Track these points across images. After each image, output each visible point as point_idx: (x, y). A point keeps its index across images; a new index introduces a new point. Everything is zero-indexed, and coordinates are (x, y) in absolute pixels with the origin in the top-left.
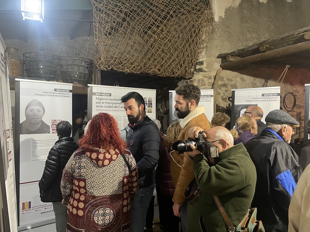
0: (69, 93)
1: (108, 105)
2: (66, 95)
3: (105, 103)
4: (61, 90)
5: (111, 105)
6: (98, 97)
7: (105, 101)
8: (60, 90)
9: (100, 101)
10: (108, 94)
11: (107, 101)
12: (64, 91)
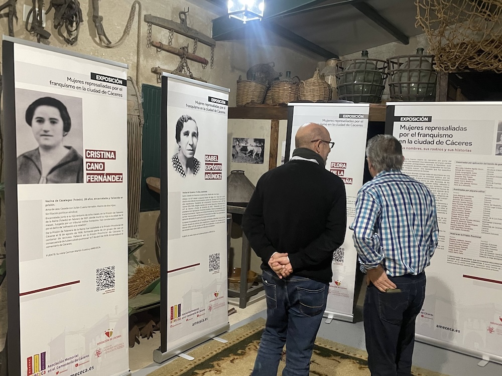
0: (362, 120)
1: (423, 139)
2: (356, 123)
3: (417, 135)
4: (351, 116)
5: (430, 139)
6: (403, 124)
7: (417, 132)
8: (348, 116)
9: (407, 132)
10: (424, 117)
11: (421, 132)
12: (355, 116)
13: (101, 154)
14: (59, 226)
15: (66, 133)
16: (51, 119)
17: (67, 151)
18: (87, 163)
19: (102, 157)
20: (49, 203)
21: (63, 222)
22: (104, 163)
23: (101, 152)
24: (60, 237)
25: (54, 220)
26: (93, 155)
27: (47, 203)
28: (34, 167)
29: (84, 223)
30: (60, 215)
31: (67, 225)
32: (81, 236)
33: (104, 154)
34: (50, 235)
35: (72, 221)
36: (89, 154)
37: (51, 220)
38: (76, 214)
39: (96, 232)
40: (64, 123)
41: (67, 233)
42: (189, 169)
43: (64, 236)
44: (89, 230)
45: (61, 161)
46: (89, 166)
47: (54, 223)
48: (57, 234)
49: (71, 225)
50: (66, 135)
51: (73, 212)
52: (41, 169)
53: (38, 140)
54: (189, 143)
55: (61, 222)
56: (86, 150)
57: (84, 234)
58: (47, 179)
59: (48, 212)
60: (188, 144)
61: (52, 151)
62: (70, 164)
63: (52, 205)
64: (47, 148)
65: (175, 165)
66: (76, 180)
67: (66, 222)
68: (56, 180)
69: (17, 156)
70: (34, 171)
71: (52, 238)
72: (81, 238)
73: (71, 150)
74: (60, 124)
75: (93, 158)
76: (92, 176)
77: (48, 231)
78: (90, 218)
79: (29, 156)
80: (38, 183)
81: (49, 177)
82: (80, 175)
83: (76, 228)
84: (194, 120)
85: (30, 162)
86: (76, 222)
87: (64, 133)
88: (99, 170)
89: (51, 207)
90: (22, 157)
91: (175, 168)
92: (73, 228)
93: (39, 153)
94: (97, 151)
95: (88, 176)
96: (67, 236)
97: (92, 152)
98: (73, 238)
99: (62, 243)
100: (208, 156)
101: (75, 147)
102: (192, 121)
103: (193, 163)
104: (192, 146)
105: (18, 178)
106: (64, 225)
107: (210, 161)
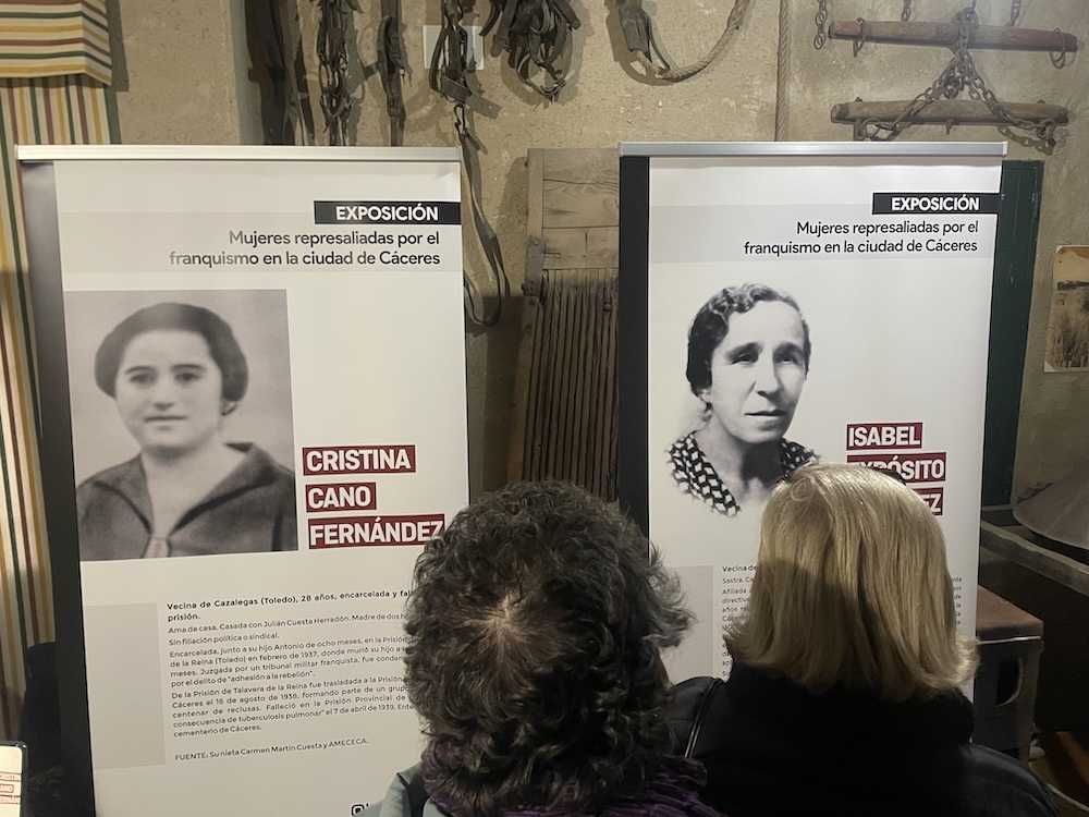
13: (361, 458)
14: (216, 677)
15: (232, 404)
16: (177, 367)
17: (236, 460)
18: (309, 488)
19: (366, 467)
20: (181, 612)
21: (229, 665)
22: (372, 486)
23: (361, 452)
24: (220, 707)
25: (198, 658)
26: (333, 462)
27: (173, 612)
28: (127, 513)
29: (300, 670)
30: (218, 646)
31: (245, 674)
32: (294, 706)
33: (371, 456)
34: (185, 700)
35: (261, 663)
36: (316, 461)
37: (189, 659)
38: (272, 642)
39: (346, 696)
40: (225, 376)
41: (244, 695)
42: (755, 483)
43: (233, 706)
44: (323, 689)
45: (218, 487)
46: (317, 498)
47: (197, 669)
48: (209, 698)
49: (256, 673)
50: (232, 410)
51: (263, 637)
52: (149, 518)
53: (137, 433)
54: (757, 388)
55: (222, 666)
56: (306, 451)
57: (305, 700)
58: (170, 545)
59: (179, 636)
60: (754, 394)
61: (184, 462)
62: (249, 495)
63: (189, 617)
64: (169, 455)
65: (682, 475)
66: (269, 541)
67: (240, 664)
68: (200, 543)
69: (78, 483)
70: (127, 524)
71: (193, 709)
72: (291, 711)
73: (252, 451)
74: (212, 379)
75: (331, 471)
76: (328, 527)
77: (177, 690)
78: (324, 654)
79: (110, 484)
80: (142, 557)
81: (177, 538)
82: (285, 527)
83: (273, 682)
84: (788, 301)
85: (115, 499)
86: (272, 667)
87: (225, 406)
88: (357, 507)
89: (187, 624)
90: (88, 486)
91: (685, 486)
92: (264, 683)
93: (142, 471)
94: (346, 449)
95: (313, 528)
96: (244, 706)
97: (326, 453)
98: (265, 712)
99: (227, 725)
100: (868, 427)
101: (265, 442)
102: (776, 304)
103: (777, 460)
104: (773, 397)
105: (81, 543)
106: (234, 674)
107: (873, 446)
